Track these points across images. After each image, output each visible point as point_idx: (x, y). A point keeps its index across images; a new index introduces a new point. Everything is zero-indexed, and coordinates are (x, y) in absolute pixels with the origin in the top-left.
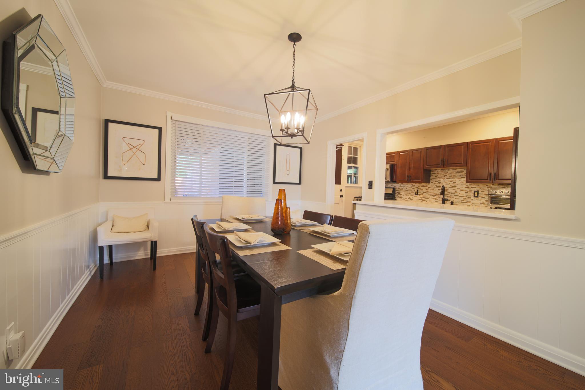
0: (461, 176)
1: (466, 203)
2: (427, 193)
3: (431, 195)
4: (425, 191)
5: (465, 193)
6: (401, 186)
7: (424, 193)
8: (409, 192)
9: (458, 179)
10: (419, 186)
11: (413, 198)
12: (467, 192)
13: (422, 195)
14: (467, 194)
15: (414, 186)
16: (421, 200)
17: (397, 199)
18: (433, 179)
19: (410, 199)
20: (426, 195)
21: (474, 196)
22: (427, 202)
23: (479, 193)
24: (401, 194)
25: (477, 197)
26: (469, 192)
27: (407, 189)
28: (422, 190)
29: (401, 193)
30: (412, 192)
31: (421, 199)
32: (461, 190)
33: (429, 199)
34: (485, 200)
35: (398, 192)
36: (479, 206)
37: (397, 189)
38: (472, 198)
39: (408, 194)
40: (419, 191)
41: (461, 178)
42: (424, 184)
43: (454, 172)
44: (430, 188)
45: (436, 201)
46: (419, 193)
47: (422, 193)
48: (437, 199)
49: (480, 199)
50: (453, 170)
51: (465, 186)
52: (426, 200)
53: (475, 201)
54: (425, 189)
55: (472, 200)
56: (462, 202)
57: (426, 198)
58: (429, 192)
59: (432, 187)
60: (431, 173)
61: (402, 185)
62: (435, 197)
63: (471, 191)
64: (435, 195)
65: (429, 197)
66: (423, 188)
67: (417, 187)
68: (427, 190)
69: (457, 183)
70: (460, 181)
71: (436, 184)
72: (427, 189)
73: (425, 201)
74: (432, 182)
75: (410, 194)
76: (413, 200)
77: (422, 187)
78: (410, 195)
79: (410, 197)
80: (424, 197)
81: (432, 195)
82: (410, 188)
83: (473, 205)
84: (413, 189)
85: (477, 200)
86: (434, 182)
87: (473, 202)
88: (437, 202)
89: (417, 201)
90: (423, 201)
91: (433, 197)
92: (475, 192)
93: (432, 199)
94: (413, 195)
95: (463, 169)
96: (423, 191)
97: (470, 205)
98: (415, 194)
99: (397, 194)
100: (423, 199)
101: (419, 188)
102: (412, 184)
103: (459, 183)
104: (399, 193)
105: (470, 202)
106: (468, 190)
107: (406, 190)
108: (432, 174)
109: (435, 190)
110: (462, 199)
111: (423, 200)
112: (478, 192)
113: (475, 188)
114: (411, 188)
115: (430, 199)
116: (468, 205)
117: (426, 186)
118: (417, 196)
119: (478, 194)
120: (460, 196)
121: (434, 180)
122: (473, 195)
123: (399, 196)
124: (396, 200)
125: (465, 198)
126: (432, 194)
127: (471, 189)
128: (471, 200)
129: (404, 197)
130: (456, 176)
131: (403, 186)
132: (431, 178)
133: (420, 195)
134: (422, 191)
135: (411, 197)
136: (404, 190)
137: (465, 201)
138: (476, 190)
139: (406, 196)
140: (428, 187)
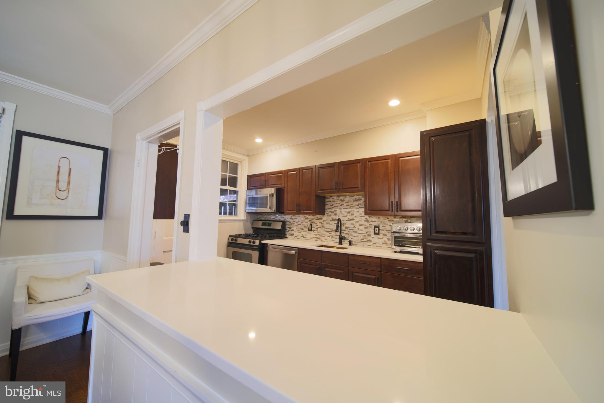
0: (360, 205)
1: (367, 243)
2: (322, 228)
3: (326, 231)
4: (320, 225)
5: (365, 228)
6: (292, 219)
7: (318, 228)
8: (302, 226)
9: (356, 210)
10: (313, 219)
11: (306, 235)
12: (366, 227)
13: (316, 232)
14: (367, 230)
15: (307, 218)
16: (316, 239)
17: (288, 236)
18: (328, 209)
19: (303, 237)
20: (321, 231)
21: (375, 233)
22: (322, 240)
23: (380, 228)
24: (293, 230)
25: (378, 234)
26: (369, 227)
27: (299, 223)
28: (317, 224)
29: (293, 228)
30: (304, 227)
31: (316, 237)
32: (361, 225)
33: (324, 236)
34: (387, 239)
35: (289, 226)
36: (381, 247)
37: (288, 223)
38: (373, 235)
39: (301, 230)
40: (314, 225)
41: (360, 207)
42: (319, 216)
43: (352, 200)
44: (325, 221)
45: (332, 240)
46: (313, 229)
47: (316, 229)
48: (334, 237)
49: (381, 237)
50: (350, 197)
51: (364, 218)
52: (321, 237)
53: (375, 239)
54: (320, 223)
55: (373, 238)
56: (362, 240)
57: (321, 235)
58: (324, 227)
59: (328, 220)
60: (327, 200)
61: (293, 217)
62: (331, 234)
63: (371, 226)
64: (332, 232)
65: (325, 234)
66: (318, 222)
67: (311, 219)
68: (322, 225)
69: (355, 215)
70: (358, 212)
71: (332, 216)
72: (322, 223)
73: (320, 239)
74: (328, 213)
75: (302, 229)
76: (306, 238)
77: (316, 220)
78: (303, 231)
79: (302, 234)
80: (319, 234)
81: (328, 232)
82: (302, 222)
83: (374, 245)
84: (306, 222)
85: (378, 238)
86: (330, 214)
87: (374, 241)
88: (334, 240)
89: (311, 239)
90: (318, 240)
91: (329, 234)
92: (375, 227)
93: (328, 237)
94: (306, 232)
95: (361, 196)
96: (318, 226)
97: (370, 246)
98: (309, 230)
99: (288, 229)
100: (318, 236)
101: (312, 221)
102: (305, 216)
103: (357, 214)
104: (290, 228)
105: (370, 241)
106: (367, 224)
107: (298, 225)
108: (328, 202)
109: (331, 224)
110: (362, 237)
111: (317, 238)
112: (378, 227)
113: (375, 221)
114: (304, 221)
115: (326, 237)
116: (368, 245)
117: (321, 219)
118: (310, 233)
119: (379, 230)
120: (359, 233)
121: (330, 210)
122: (373, 231)
123: (290, 232)
124: (287, 238)
125: (365, 236)
126: (328, 230)
127: (371, 223)
128: (371, 239)
129: (296, 234)
130: (354, 204)
131: (295, 219)
132: (327, 207)
133: (314, 231)
134: (316, 226)
135: (304, 234)
136: (296, 224)
137: (365, 240)
138: (376, 224)
139: (298, 232)
140: (323, 220)
